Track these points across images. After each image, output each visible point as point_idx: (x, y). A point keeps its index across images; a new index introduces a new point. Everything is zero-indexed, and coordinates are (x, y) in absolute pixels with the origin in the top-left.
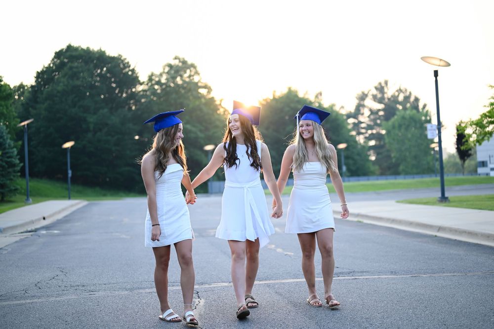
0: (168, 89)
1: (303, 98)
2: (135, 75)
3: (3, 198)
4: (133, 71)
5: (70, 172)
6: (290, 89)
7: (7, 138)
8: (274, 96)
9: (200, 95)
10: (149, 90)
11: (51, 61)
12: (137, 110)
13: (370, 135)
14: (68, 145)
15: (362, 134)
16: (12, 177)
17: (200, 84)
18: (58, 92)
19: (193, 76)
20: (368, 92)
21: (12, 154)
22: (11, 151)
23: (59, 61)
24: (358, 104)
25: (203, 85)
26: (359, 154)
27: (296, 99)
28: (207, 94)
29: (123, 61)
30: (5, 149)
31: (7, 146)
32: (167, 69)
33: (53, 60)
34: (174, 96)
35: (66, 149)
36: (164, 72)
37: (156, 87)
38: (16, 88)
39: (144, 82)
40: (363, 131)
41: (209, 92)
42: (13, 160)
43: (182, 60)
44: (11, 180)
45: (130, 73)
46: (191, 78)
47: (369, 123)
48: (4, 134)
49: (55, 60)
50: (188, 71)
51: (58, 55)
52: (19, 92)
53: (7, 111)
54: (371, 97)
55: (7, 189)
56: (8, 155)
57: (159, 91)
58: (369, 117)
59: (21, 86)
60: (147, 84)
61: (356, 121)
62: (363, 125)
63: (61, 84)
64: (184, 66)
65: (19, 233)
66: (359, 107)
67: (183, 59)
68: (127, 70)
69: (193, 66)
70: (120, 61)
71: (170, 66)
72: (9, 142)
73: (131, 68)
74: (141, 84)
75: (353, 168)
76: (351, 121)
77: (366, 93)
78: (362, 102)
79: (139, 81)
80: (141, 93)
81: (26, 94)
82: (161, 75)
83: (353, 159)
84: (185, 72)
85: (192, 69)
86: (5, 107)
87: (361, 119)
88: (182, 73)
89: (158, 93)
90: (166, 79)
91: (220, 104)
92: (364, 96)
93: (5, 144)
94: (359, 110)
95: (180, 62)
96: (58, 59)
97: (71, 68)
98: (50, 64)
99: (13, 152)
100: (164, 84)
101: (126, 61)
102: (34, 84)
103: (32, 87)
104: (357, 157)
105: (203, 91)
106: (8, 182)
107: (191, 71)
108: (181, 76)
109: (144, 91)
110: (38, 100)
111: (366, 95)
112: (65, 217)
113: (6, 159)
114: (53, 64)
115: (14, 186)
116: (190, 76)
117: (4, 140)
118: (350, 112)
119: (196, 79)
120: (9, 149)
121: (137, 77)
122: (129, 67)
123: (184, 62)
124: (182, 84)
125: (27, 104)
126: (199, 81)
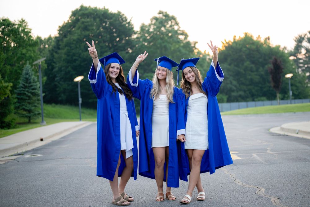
0: (155, 36)
1: (256, 41)
2: (130, 26)
3: (29, 120)
4: (129, 23)
5: (80, 100)
6: (246, 34)
7: (32, 75)
8: (234, 39)
9: (179, 40)
10: (141, 37)
11: (70, 18)
12: (132, 52)
13: (306, 68)
14: (79, 79)
15: (300, 67)
16: (36, 104)
17: (179, 32)
18: (74, 40)
19: (173, 26)
20: (305, 36)
21: (35, 87)
22: (34, 84)
23: (75, 18)
24: (297, 45)
25: (181, 32)
26: (300, 82)
27: (251, 42)
28: (184, 40)
29: (121, 16)
30: (30, 83)
31: (32, 80)
32: (154, 22)
33: (71, 17)
34: (159, 41)
35: (77, 82)
36: (152, 24)
37: (146, 35)
38: (46, 40)
39: (137, 32)
40: (301, 65)
41: (186, 38)
42: (36, 91)
43: (164, 14)
44: (35, 106)
45: (127, 25)
46: (172, 27)
47: (305, 59)
48: (30, 71)
49: (72, 17)
50: (170, 23)
51: (75, 13)
52: (49, 43)
53: (34, 55)
54: (306, 40)
55: (32, 114)
56: (33, 87)
57: (148, 38)
58: (305, 55)
59: (50, 38)
60: (140, 34)
61: (295, 58)
62: (301, 61)
63: (76, 35)
64: (167, 18)
65: (9, 156)
66: (298, 48)
67: (166, 13)
68: (125, 23)
69: (173, 18)
70: (120, 17)
71: (156, 19)
72: (33, 78)
73: (128, 21)
74: (135, 33)
75: (297, 93)
76: (292, 58)
77: (303, 36)
78: (300, 44)
79: (134, 31)
80: (136, 40)
81: (53, 43)
82: (150, 25)
83: (296, 86)
84: (168, 24)
85: (172, 20)
86: (33, 52)
87: (300, 56)
88: (166, 24)
89: (148, 39)
90: (154, 29)
91: (194, 47)
92: (301, 40)
93: (30, 79)
94: (298, 50)
95: (163, 16)
96: (75, 17)
97: (83, 23)
98: (68, 21)
99: (36, 85)
100: (151, 32)
101: (124, 16)
102: (58, 35)
103: (56, 38)
104: (298, 85)
105: (181, 37)
106: (33, 108)
107: (172, 22)
108: (165, 26)
109: (137, 38)
110: (60, 47)
111: (303, 39)
112: (62, 138)
113: (31, 91)
114: (71, 20)
115: (37, 111)
116: (171, 26)
117: (29, 76)
118: (291, 51)
119: (176, 28)
120: (33, 83)
121: (132, 28)
122: (126, 20)
123: (166, 16)
124: (165, 32)
125: (53, 50)
126: (178, 30)
